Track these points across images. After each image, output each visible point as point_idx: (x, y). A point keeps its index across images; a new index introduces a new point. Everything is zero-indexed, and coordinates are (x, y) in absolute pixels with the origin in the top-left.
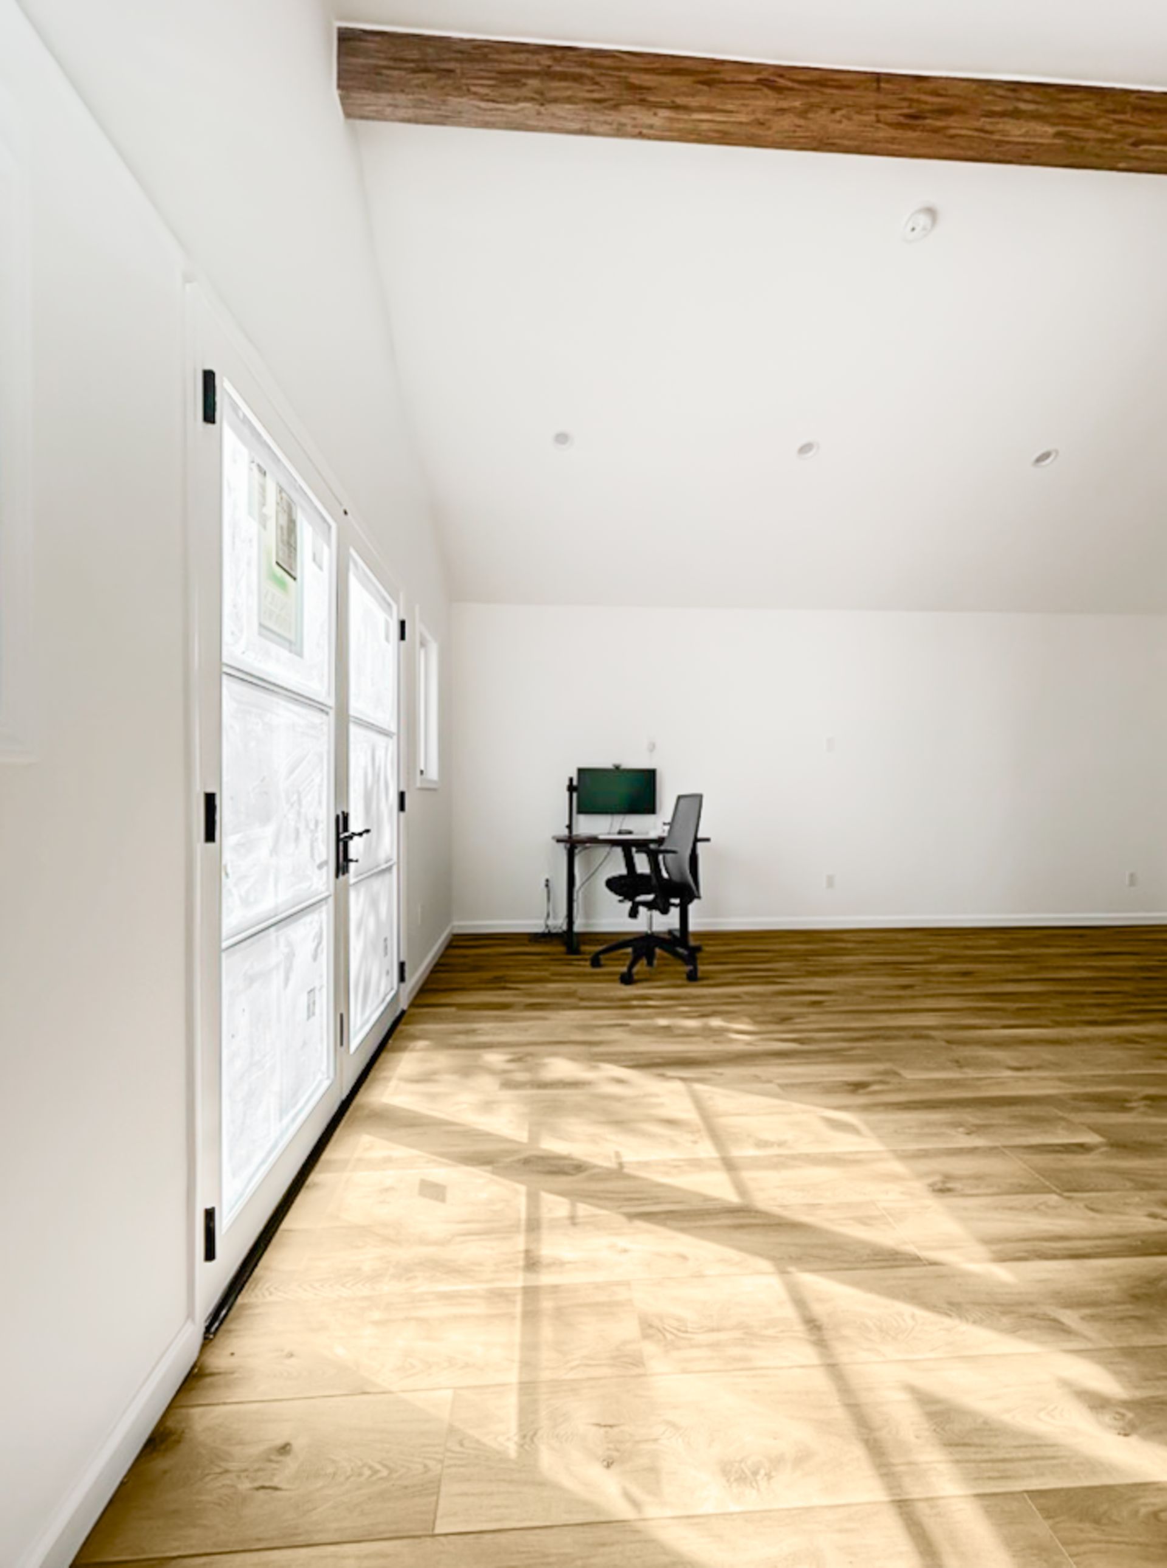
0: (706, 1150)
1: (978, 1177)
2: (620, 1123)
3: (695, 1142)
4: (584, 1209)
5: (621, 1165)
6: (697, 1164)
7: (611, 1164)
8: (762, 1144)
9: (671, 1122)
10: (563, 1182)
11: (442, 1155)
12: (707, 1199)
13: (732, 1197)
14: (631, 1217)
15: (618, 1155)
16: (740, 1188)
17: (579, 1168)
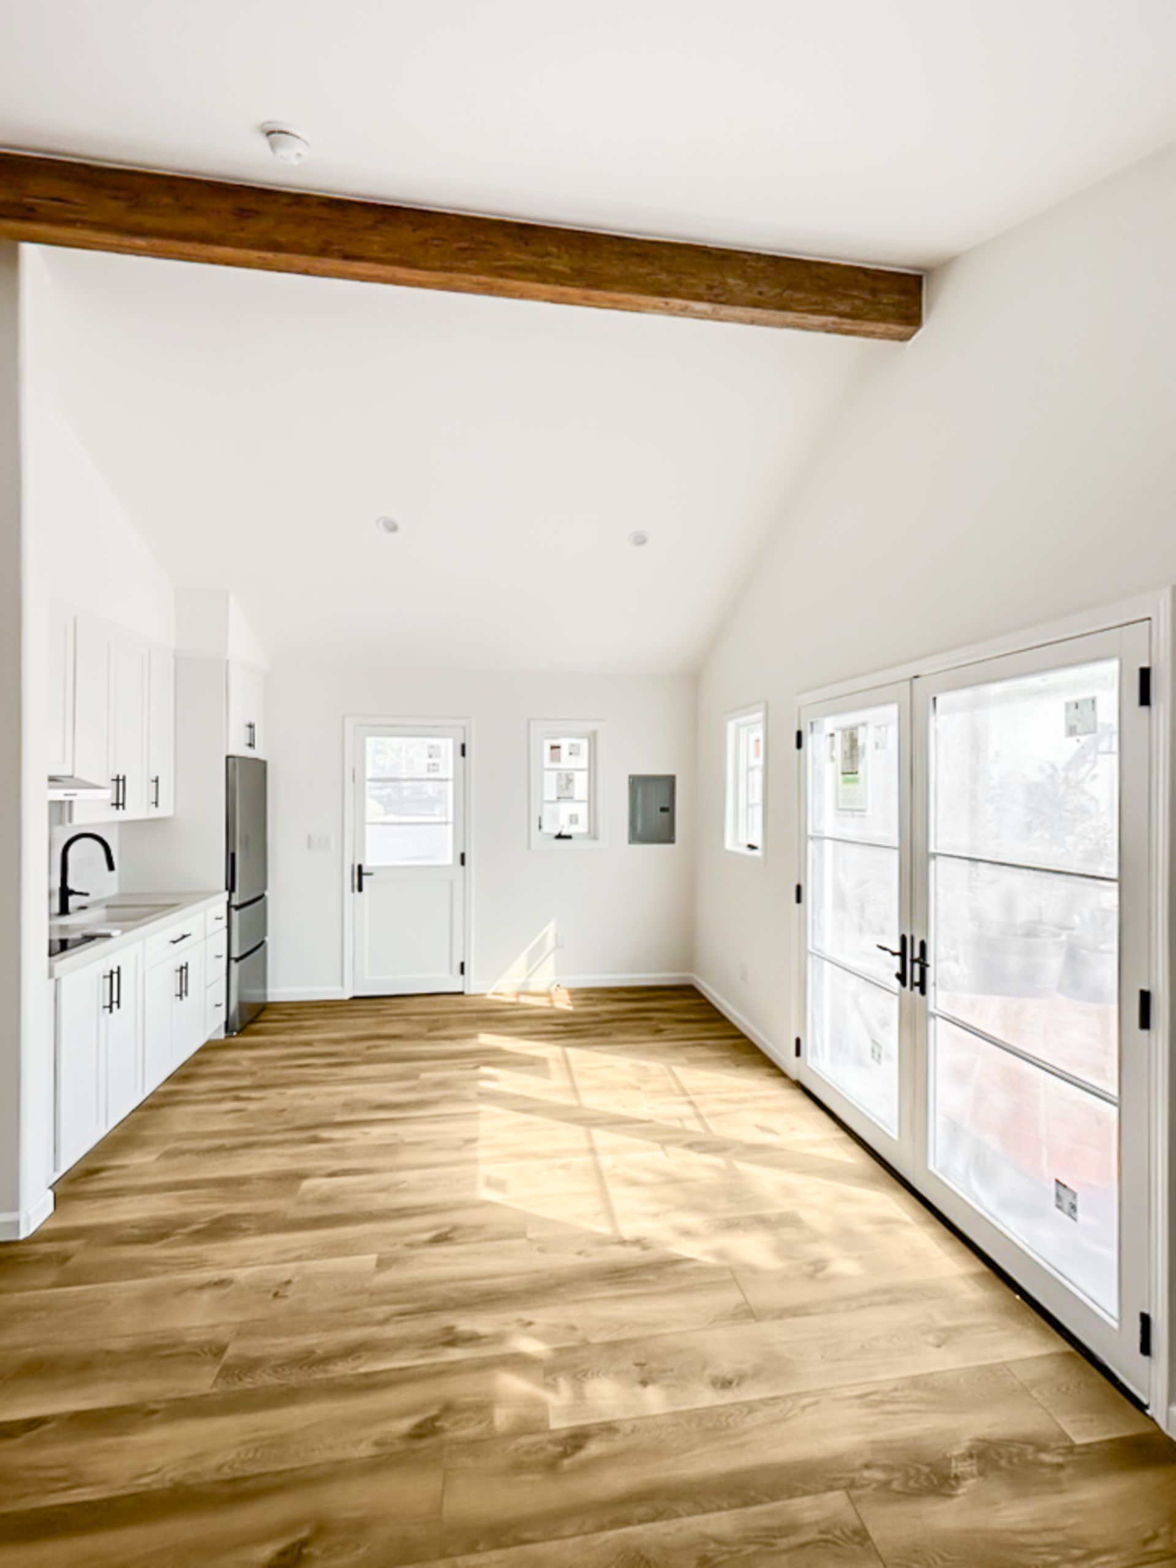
0: (606, 1161)
1: (439, 1149)
2: (672, 1180)
3: (614, 1166)
4: (677, 1124)
5: (663, 1148)
6: (613, 1150)
7: (670, 1149)
8: (566, 1167)
9: (634, 1183)
10: (695, 1138)
11: (782, 1150)
12: (611, 1131)
13: (596, 1132)
14: (650, 1121)
15: (667, 1155)
16: (589, 1137)
17: (690, 1146)
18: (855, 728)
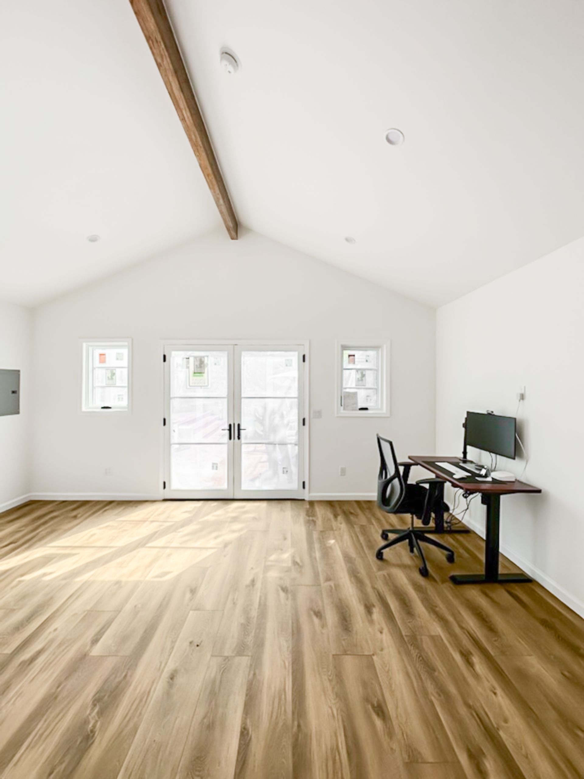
18: (204, 357)
